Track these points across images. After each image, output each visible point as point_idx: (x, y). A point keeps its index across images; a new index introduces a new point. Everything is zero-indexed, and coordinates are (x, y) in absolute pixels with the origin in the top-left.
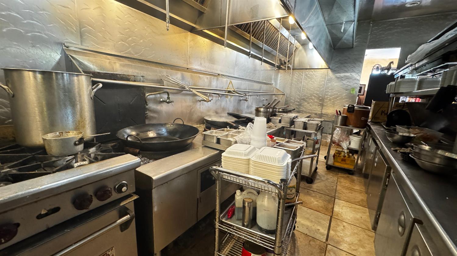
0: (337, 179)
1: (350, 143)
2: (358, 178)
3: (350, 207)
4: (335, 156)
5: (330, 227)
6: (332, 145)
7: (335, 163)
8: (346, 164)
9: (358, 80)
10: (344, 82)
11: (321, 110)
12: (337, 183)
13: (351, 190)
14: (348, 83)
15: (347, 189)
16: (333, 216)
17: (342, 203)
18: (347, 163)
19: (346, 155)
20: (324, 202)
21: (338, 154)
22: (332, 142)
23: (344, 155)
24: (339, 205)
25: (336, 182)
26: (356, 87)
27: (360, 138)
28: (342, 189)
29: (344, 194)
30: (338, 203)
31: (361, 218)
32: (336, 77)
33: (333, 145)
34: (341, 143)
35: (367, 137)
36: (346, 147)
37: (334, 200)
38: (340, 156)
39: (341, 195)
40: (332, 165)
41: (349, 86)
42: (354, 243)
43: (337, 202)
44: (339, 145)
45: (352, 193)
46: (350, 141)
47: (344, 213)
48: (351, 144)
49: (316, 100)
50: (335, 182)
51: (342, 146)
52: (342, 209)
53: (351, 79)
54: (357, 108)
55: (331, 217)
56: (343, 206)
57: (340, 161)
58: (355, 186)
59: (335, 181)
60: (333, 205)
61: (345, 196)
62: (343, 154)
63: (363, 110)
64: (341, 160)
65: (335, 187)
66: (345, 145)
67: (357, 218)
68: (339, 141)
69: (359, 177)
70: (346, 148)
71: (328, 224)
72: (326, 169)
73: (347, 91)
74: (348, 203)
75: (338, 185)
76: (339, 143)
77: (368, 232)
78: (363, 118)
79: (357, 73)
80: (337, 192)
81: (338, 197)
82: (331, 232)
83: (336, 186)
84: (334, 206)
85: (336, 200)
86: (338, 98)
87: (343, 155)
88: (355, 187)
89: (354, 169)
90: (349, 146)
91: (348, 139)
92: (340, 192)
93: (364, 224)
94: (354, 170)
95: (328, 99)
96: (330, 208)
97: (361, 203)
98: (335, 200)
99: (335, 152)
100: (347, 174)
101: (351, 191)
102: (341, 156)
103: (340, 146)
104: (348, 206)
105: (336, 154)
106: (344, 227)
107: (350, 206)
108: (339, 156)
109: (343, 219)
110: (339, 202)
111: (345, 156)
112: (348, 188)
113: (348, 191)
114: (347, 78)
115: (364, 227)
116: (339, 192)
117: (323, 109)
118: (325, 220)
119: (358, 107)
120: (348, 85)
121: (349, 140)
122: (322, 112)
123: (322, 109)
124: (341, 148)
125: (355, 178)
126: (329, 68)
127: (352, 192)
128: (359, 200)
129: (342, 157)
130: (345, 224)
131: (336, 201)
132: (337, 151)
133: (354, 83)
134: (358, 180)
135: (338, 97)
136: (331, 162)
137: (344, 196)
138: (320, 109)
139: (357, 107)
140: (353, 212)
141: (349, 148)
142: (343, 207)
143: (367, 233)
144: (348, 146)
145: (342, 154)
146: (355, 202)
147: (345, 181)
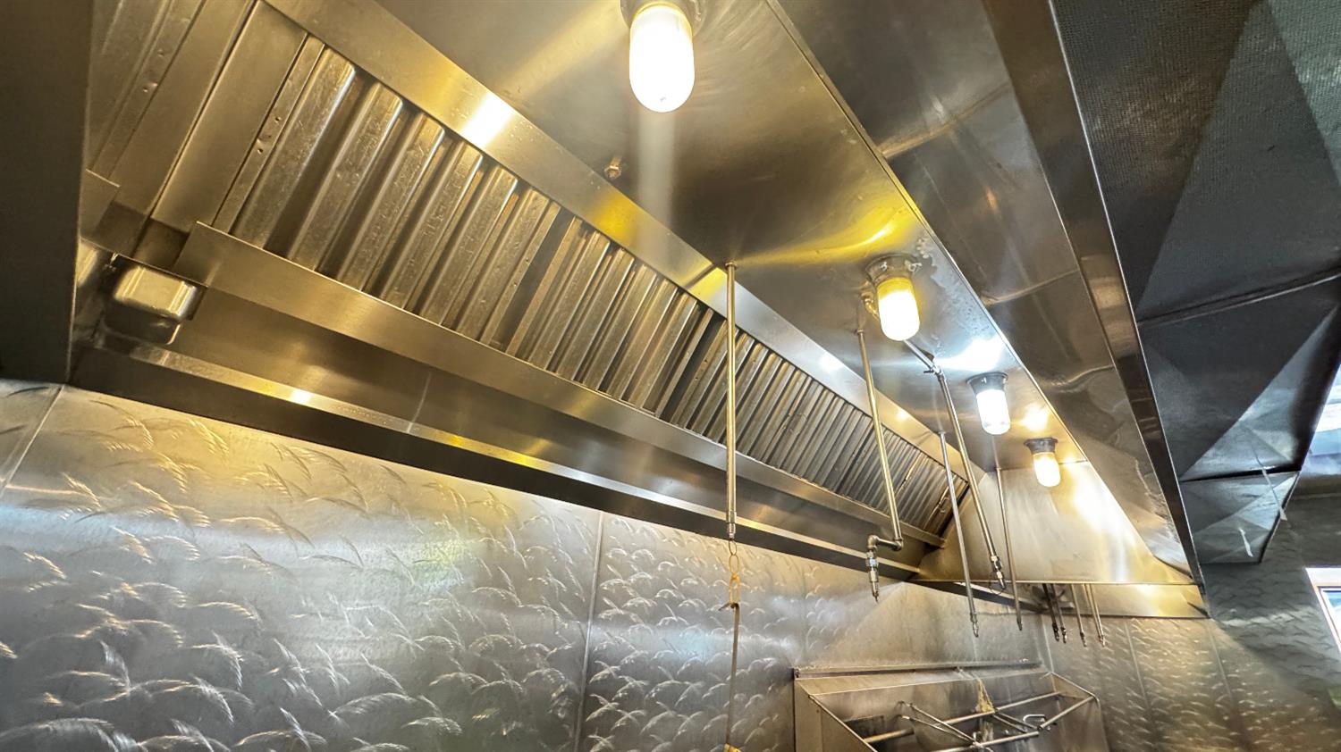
14: (1306, 671)
41: (1315, 682)
73: (1314, 696)
95: (1259, 721)
120: (1309, 676)
135: (1292, 719)
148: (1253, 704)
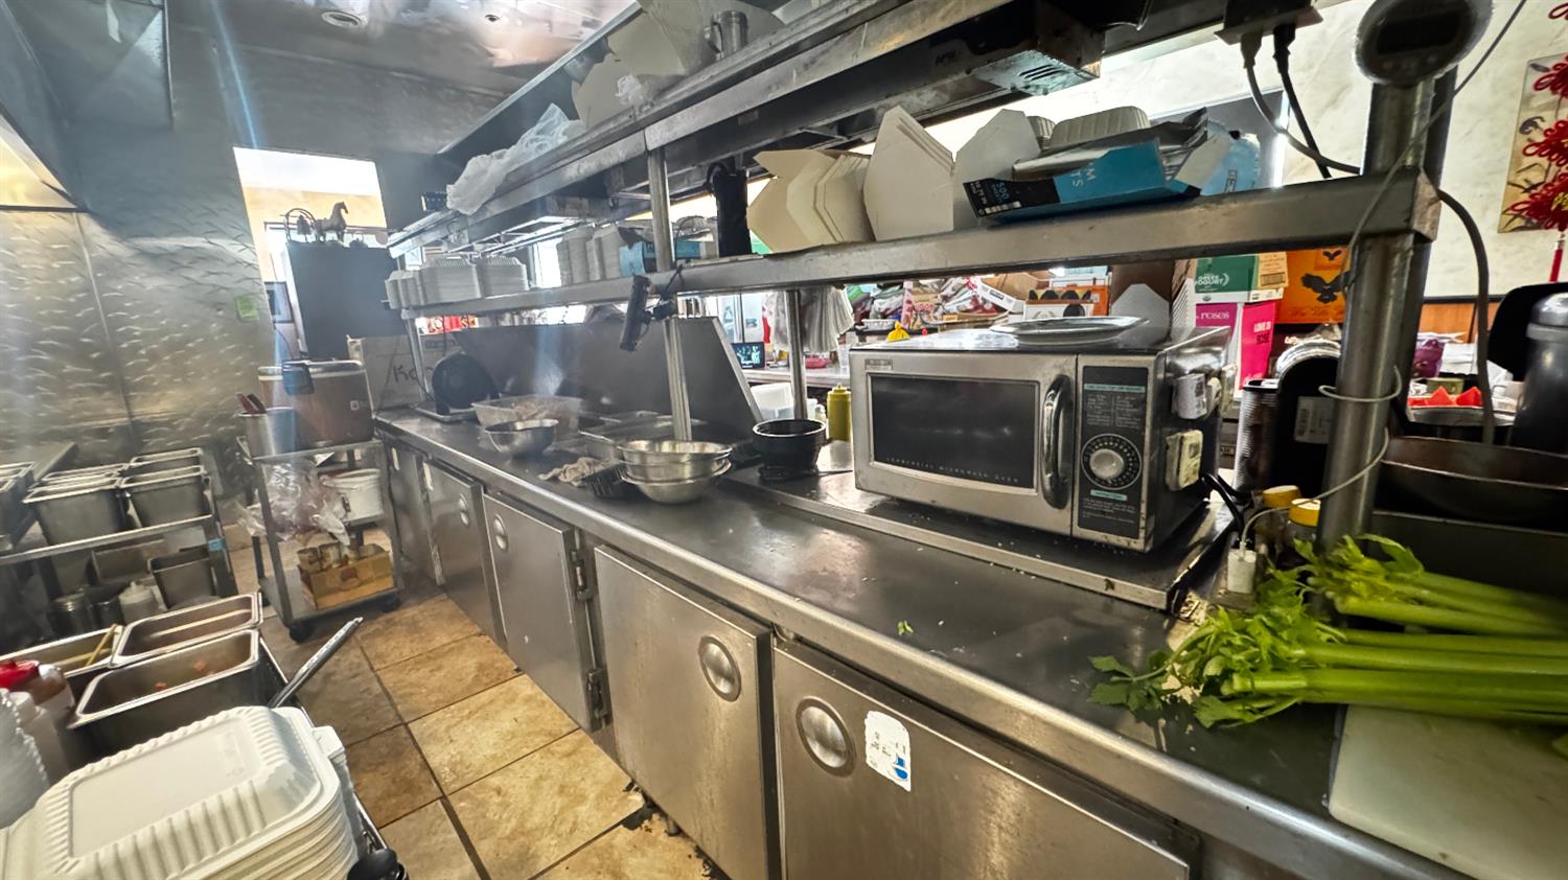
0: (359, 652)
1: (346, 507)
2: (421, 607)
3: (468, 717)
4: (312, 577)
5: (467, 837)
6: (281, 540)
7: (320, 600)
8: (362, 584)
9: (250, 265)
10: (194, 275)
11: (125, 411)
12: (372, 669)
13: (429, 658)
14: (212, 279)
15: (419, 666)
16: (444, 789)
17: (438, 721)
18: (364, 578)
19: (346, 551)
20: (382, 769)
21: (317, 563)
22: (274, 526)
23: (340, 554)
24: (433, 737)
25: (367, 667)
26: (252, 294)
27: (372, 477)
28: (401, 677)
29: (419, 686)
30: (429, 732)
31: (516, 720)
32: (143, 253)
33: (286, 538)
34: (316, 516)
35: (400, 464)
36: (342, 526)
37: (407, 735)
38: (325, 566)
39: (414, 698)
40: (314, 613)
41: (223, 291)
42: (556, 813)
43: (422, 733)
44: (308, 528)
45: (439, 668)
46: (343, 498)
47: (467, 747)
48: (353, 506)
49: (69, 368)
50: (360, 670)
51: (325, 527)
52: (451, 741)
53: (219, 263)
54: (318, 373)
55: (444, 798)
56: (448, 729)
57: (337, 585)
58: (430, 641)
59: (359, 665)
60: (415, 751)
61: (431, 692)
62: (332, 554)
63: (342, 378)
64: (339, 580)
65: (376, 688)
66: (332, 519)
67: (508, 732)
68: (305, 513)
69: (419, 604)
70: (341, 528)
71: (450, 832)
72: (294, 642)
73: (219, 310)
74: (452, 707)
75: (378, 673)
76: (307, 519)
77: (558, 745)
78: (354, 405)
79: (235, 239)
80: (395, 700)
81: (408, 712)
82: (484, 849)
83: (379, 680)
84: (424, 752)
85: (415, 727)
86: (190, 345)
87: (337, 557)
88: (433, 642)
89: (396, 585)
90: (346, 516)
91: (333, 495)
92: (407, 690)
93: (538, 734)
94: (395, 590)
95: (143, 352)
96: (416, 772)
97: (485, 680)
98: (410, 732)
99: (301, 560)
100: (380, 616)
101: (432, 662)
102: (330, 566)
103: (319, 530)
104: (462, 717)
105: (306, 567)
106: (499, 792)
107: (467, 711)
108: (322, 570)
109: (480, 772)
110: (429, 727)
111: (346, 556)
112: (419, 661)
113: (424, 671)
114: (200, 257)
115: (539, 741)
116: (401, 692)
117: (132, 402)
118: (433, 830)
119: (320, 369)
120: (214, 285)
121: (339, 494)
122: (131, 416)
123: (128, 405)
124: (320, 535)
125: (409, 612)
126: (82, 209)
127: (439, 661)
128: (473, 675)
129: (335, 566)
130: (495, 781)
131: (414, 732)
132: (306, 556)
133: (237, 279)
134: (425, 614)
135: (189, 341)
136: (301, 608)
137: (428, 694)
138: (120, 407)
139: (315, 370)
140: (488, 724)
141: (350, 523)
142: (451, 733)
143: (558, 749)
144: (345, 520)
145: (329, 555)
146: (469, 688)
147: (392, 643)
148: (138, 330)
